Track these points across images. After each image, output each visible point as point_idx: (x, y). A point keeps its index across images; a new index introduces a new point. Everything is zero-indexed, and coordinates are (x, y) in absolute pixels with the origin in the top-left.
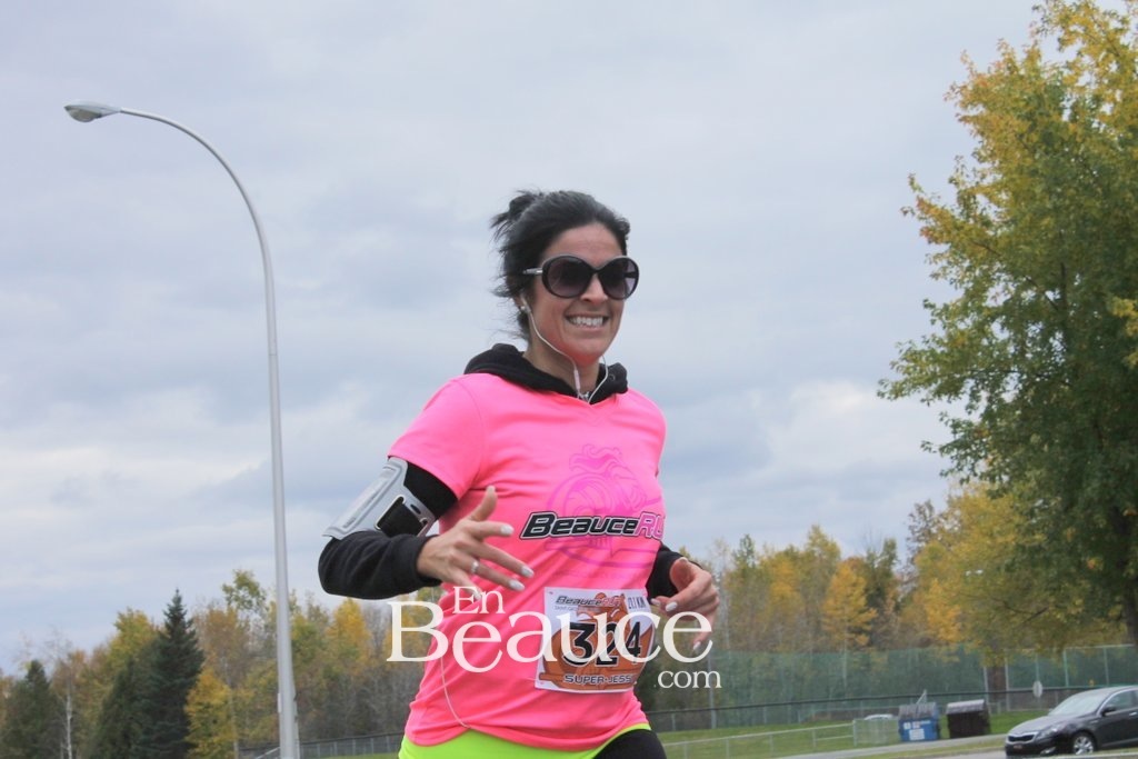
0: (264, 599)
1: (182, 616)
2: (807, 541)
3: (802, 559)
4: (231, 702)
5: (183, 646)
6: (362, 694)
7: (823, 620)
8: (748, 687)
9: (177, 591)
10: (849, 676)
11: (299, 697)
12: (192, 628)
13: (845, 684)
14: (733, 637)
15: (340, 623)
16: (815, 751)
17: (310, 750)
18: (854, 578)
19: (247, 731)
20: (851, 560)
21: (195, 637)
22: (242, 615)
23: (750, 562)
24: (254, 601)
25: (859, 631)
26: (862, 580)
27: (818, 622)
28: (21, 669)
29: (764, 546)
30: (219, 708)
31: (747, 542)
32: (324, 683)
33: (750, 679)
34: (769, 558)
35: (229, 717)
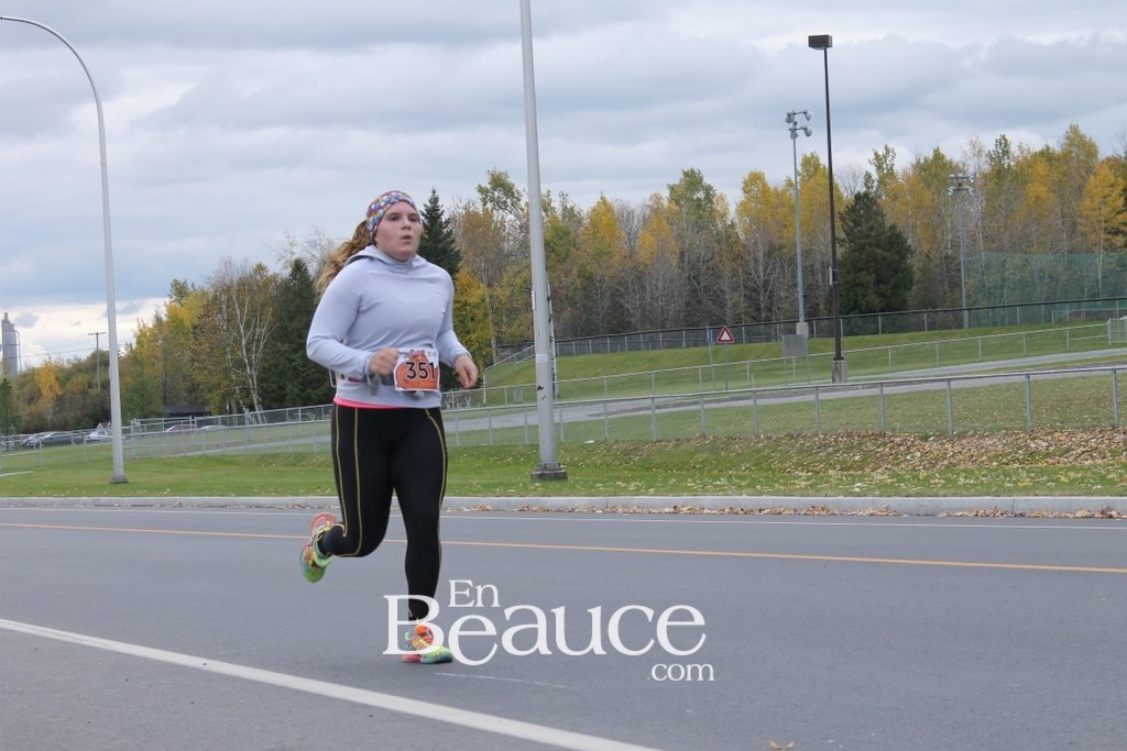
0: (519, 200)
1: (439, 217)
2: (1063, 140)
3: (1058, 160)
4: (488, 300)
5: (441, 246)
6: (615, 294)
7: (1079, 220)
8: (1002, 287)
9: (434, 192)
10: (1104, 277)
11: (554, 297)
12: (450, 227)
13: (1100, 284)
14: (986, 238)
15: (594, 224)
16: (1069, 351)
17: (565, 348)
18: (1113, 179)
19: (504, 329)
20: (1109, 159)
21: (452, 237)
22: (498, 215)
23: (1006, 162)
24: (509, 201)
25: (1117, 232)
26: (1120, 180)
27: (1074, 223)
28: (286, 267)
29: (1019, 147)
30: (477, 306)
31: (1003, 144)
32: (578, 281)
33: (1003, 280)
34: (1025, 158)
35: (486, 315)
